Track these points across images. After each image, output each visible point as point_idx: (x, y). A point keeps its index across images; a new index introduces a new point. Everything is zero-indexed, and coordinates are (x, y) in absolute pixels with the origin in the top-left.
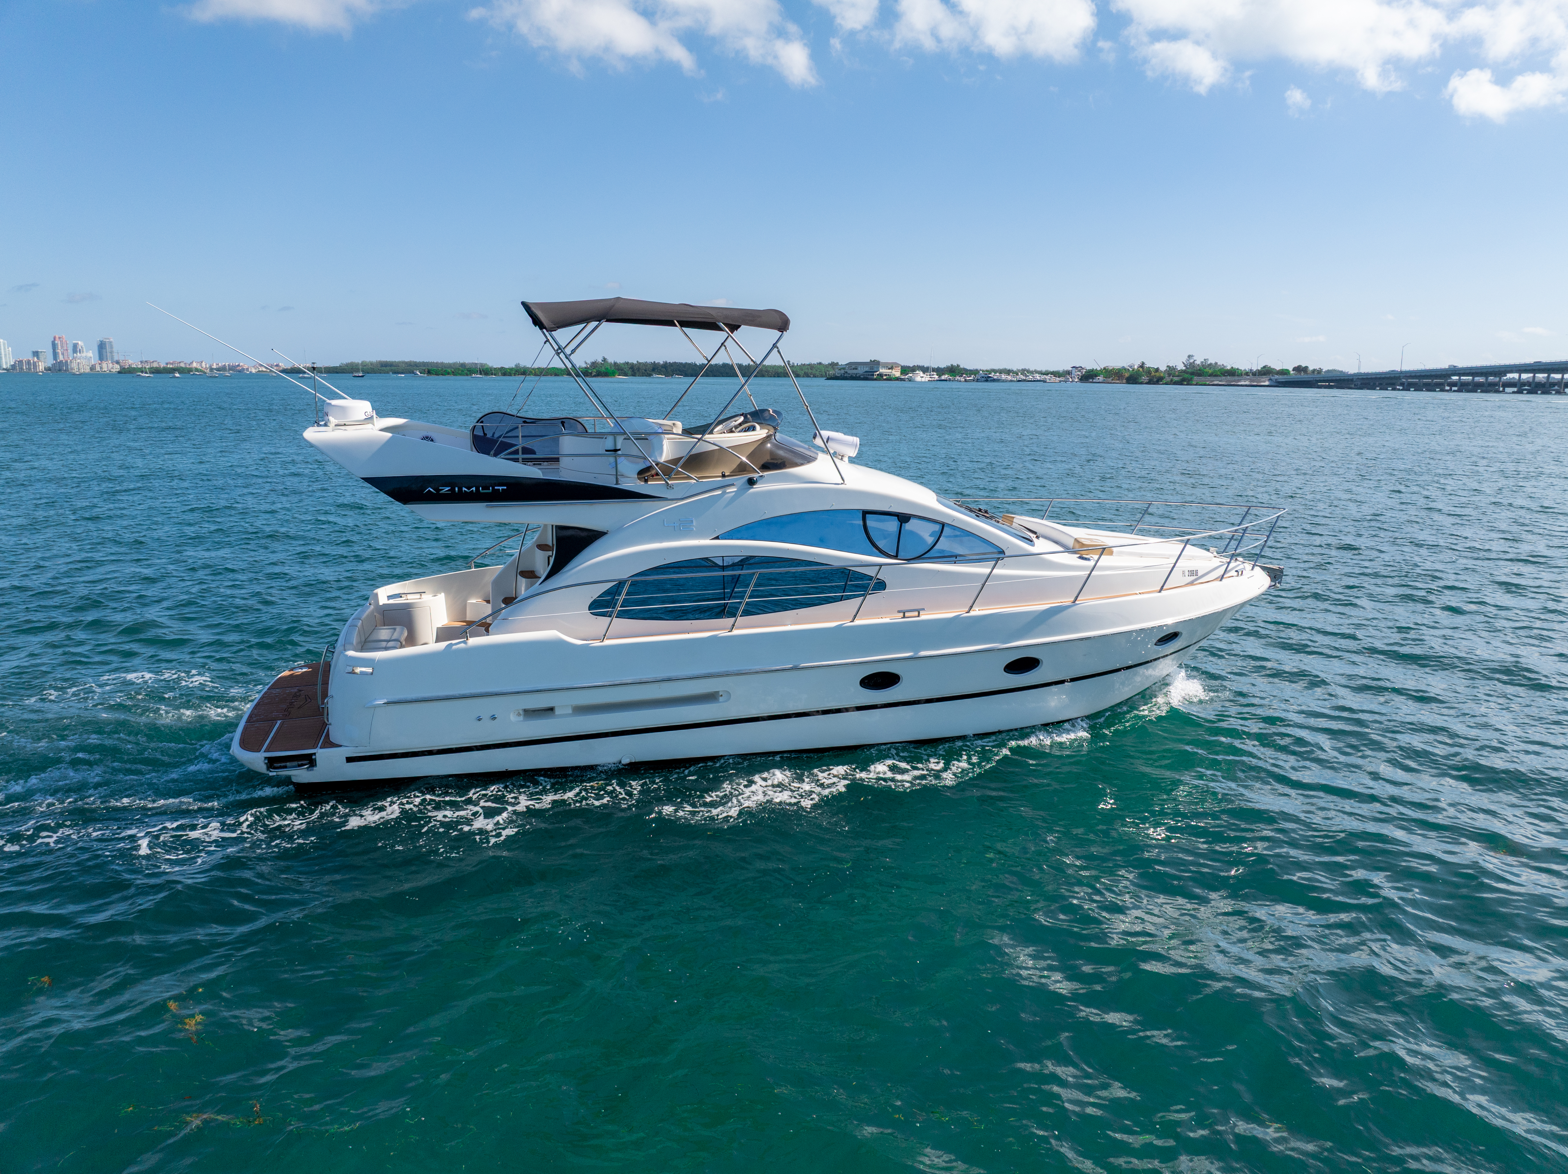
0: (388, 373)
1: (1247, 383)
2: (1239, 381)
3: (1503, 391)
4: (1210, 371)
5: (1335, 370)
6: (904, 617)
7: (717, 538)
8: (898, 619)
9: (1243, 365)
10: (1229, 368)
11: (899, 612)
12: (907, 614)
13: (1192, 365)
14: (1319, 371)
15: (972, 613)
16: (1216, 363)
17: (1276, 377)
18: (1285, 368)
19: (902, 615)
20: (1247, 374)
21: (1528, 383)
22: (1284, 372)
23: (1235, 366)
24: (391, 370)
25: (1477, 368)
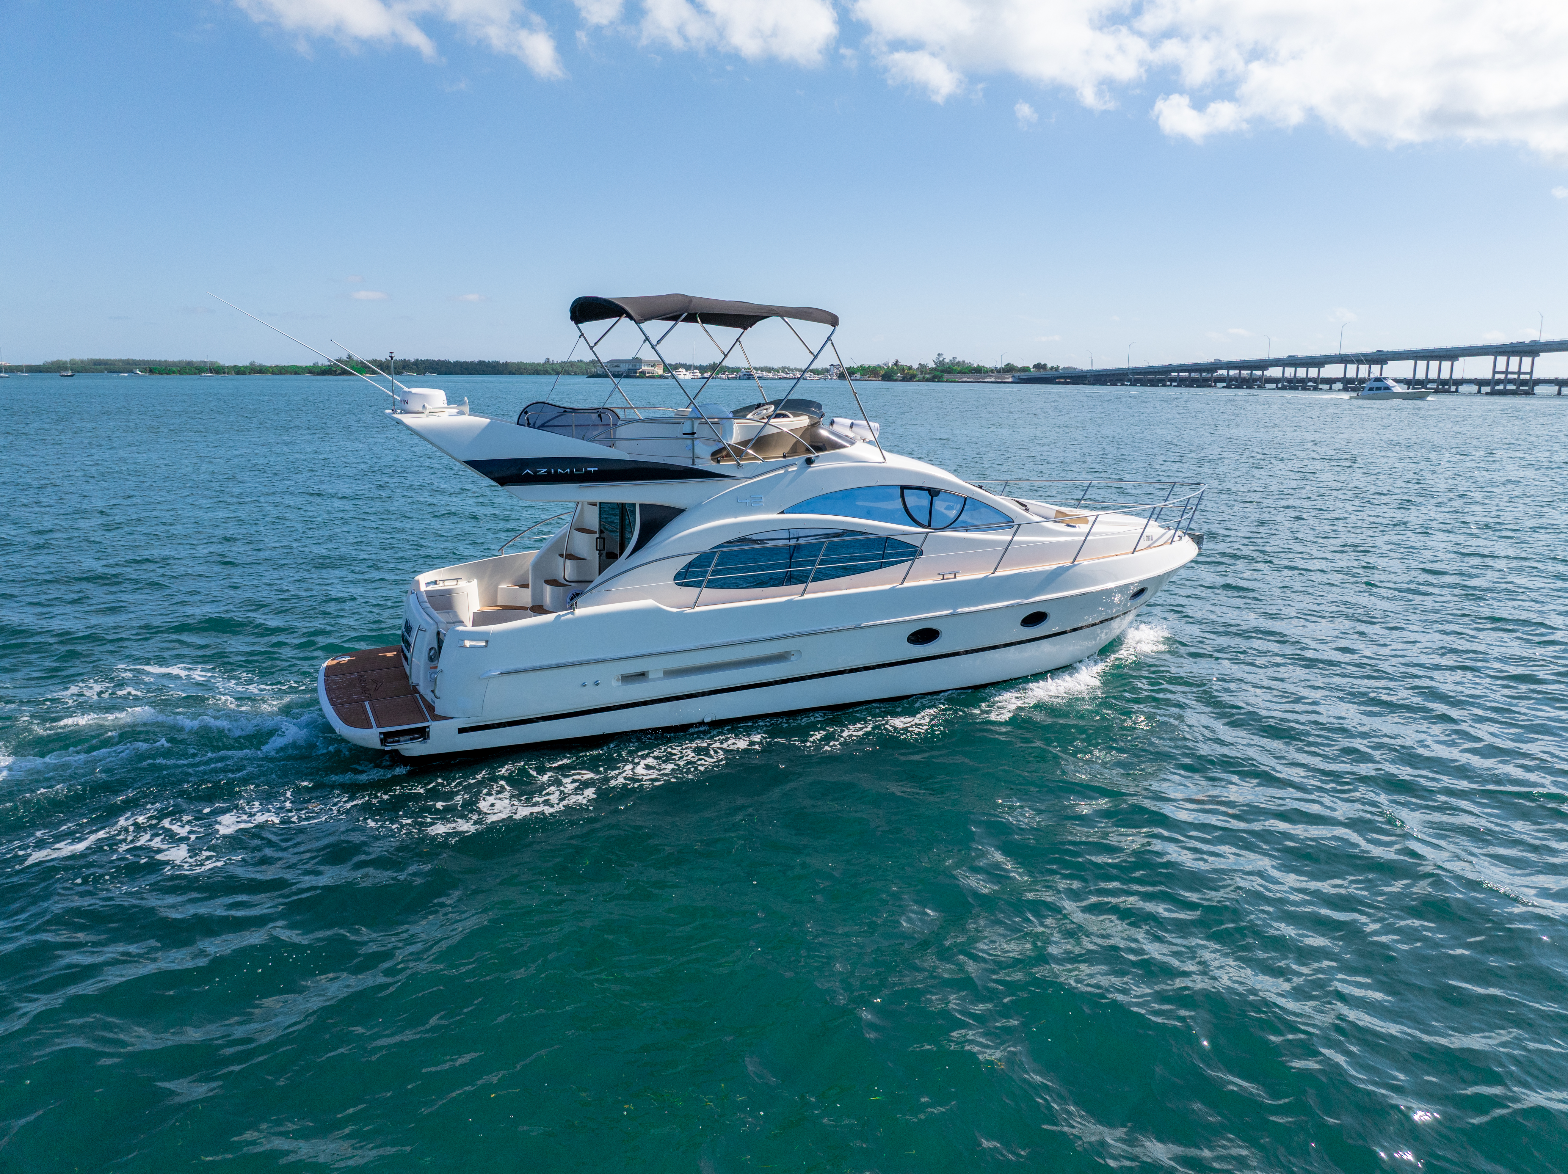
0: (102, 372)
1: (993, 380)
2: (985, 378)
3: (1215, 386)
4: (959, 369)
5: (1070, 368)
6: (943, 579)
7: (783, 512)
8: (938, 580)
9: (989, 363)
10: (975, 365)
11: (939, 574)
12: (946, 577)
13: (942, 363)
14: (1057, 369)
15: (997, 574)
16: (964, 361)
17: (1019, 374)
18: (1026, 365)
19: (941, 577)
20: (992, 371)
21: (1236, 379)
22: (1025, 369)
23: (982, 364)
24: (106, 369)
25: (1193, 365)
